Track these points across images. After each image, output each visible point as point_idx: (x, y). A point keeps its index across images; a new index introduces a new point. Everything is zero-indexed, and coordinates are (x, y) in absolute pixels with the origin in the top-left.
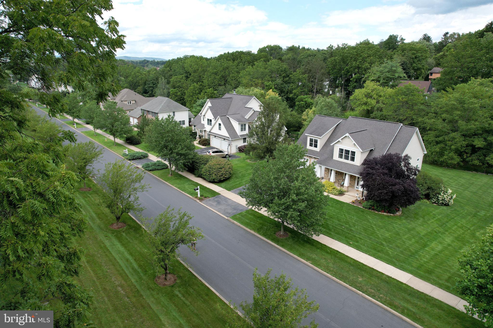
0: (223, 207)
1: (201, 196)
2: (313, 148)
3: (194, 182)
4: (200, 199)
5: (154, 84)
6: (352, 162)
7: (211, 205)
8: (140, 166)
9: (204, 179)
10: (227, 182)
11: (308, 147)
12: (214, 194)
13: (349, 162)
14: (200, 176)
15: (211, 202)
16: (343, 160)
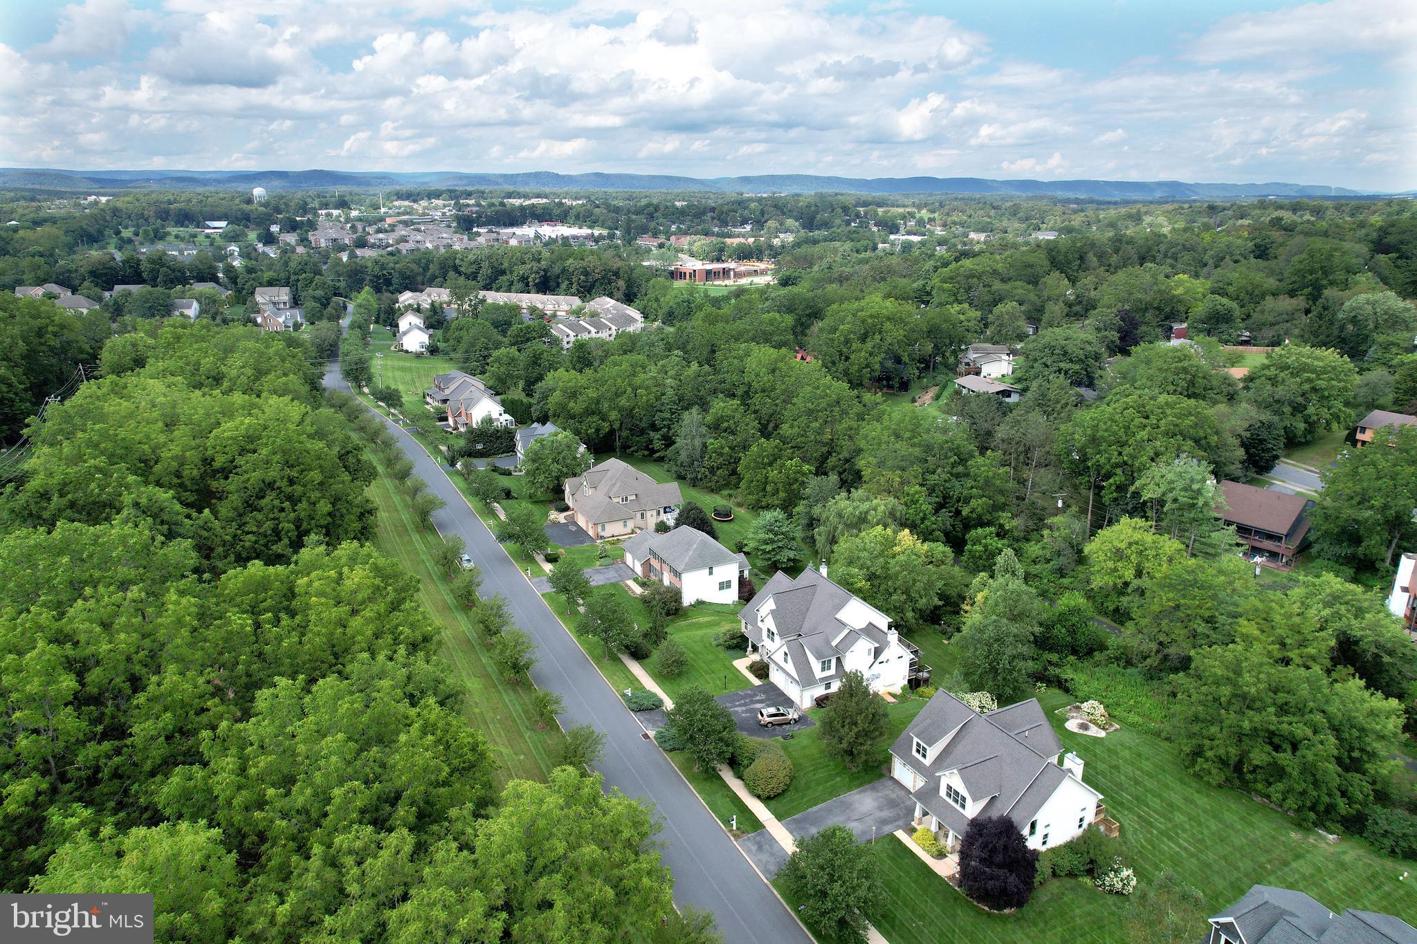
0: (764, 857)
1: (738, 829)
2: (919, 757)
3: (730, 790)
4: (734, 836)
5: (673, 413)
6: (960, 810)
7: (749, 851)
8: (651, 734)
9: (747, 785)
10: (780, 799)
11: (914, 753)
12: (757, 825)
13: (958, 807)
14: (740, 777)
15: (749, 844)
16: (950, 801)
